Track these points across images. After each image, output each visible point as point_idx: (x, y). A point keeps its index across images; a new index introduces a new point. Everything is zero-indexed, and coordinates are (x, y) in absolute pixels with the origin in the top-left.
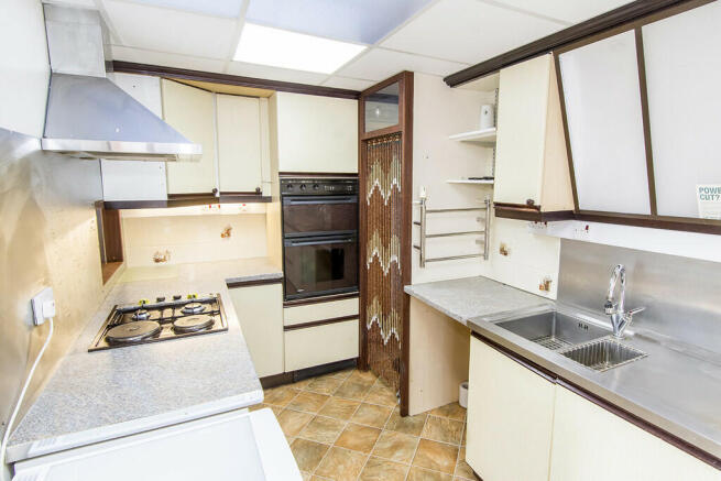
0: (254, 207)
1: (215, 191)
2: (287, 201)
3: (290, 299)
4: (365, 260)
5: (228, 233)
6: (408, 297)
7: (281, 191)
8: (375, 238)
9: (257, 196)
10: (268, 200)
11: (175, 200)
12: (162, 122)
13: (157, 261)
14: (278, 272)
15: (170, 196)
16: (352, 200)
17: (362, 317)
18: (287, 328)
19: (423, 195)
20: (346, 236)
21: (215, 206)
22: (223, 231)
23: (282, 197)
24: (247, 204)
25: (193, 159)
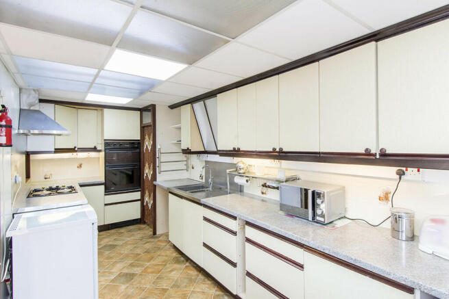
0: (93, 154)
1: (75, 147)
2: (107, 151)
3: (108, 191)
4: (143, 175)
5: (81, 166)
6: (155, 186)
7: (105, 146)
8: (147, 165)
9: (95, 149)
10: (100, 151)
11: (57, 151)
12: (54, 122)
13: (46, 178)
14: (102, 180)
15: (55, 149)
16: (138, 150)
17: (142, 200)
18: (106, 205)
19: (159, 147)
20: (135, 165)
21: (75, 154)
22: (77, 165)
23: (105, 149)
24: (91, 153)
25: (67, 135)
